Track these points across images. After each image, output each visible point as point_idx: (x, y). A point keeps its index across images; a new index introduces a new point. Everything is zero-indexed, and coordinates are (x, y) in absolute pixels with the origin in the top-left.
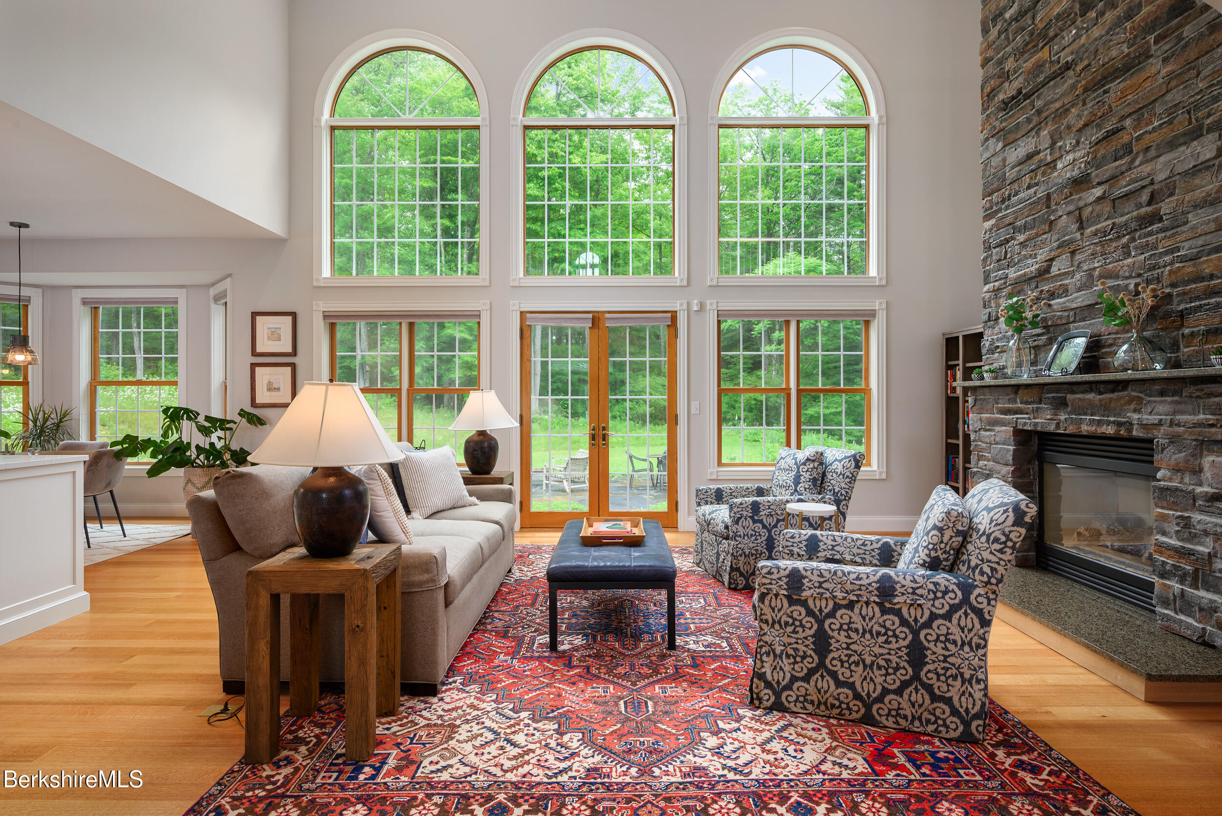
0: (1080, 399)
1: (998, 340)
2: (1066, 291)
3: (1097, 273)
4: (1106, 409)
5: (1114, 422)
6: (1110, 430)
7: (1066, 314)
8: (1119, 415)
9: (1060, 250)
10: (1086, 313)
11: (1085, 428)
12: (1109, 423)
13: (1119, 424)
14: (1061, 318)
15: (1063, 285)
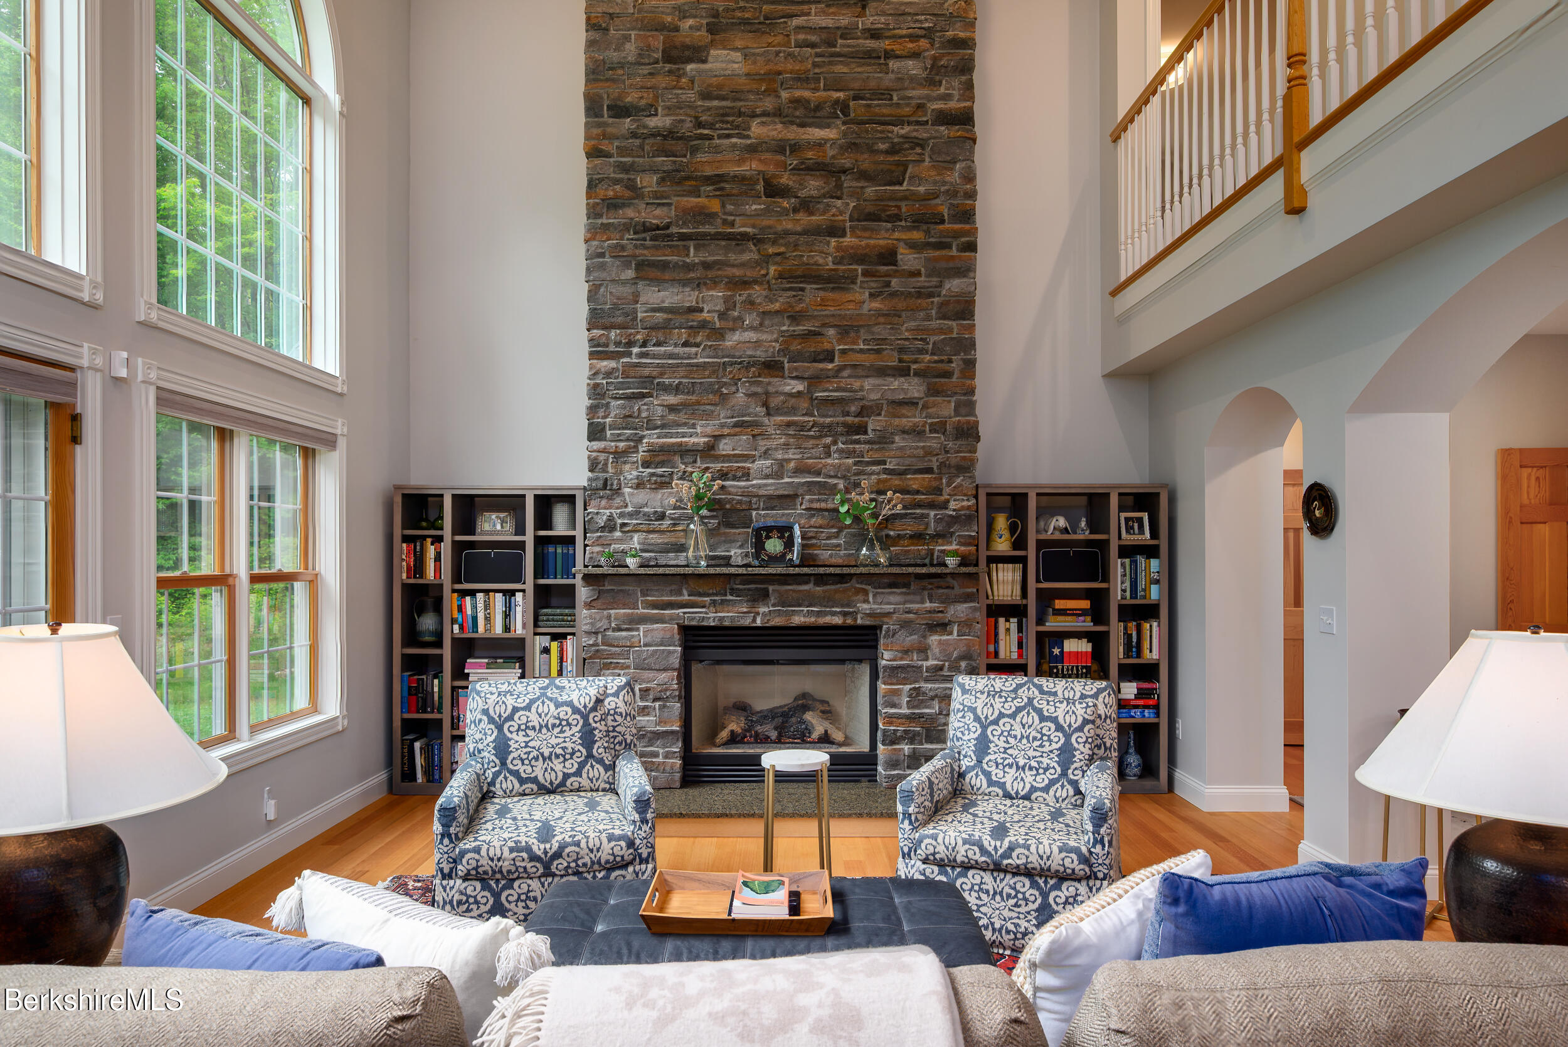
0: (794, 591)
1: (621, 515)
2: (746, 475)
3: (792, 465)
4: (828, 601)
5: (840, 612)
6: (837, 620)
7: (747, 499)
8: (848, 606)
9: (737, 430)
10: (775, 502)
11: (797, 620)
12: (834, 614)
13: (845, 614)
14: (740, 502)
15: (744, 468)
